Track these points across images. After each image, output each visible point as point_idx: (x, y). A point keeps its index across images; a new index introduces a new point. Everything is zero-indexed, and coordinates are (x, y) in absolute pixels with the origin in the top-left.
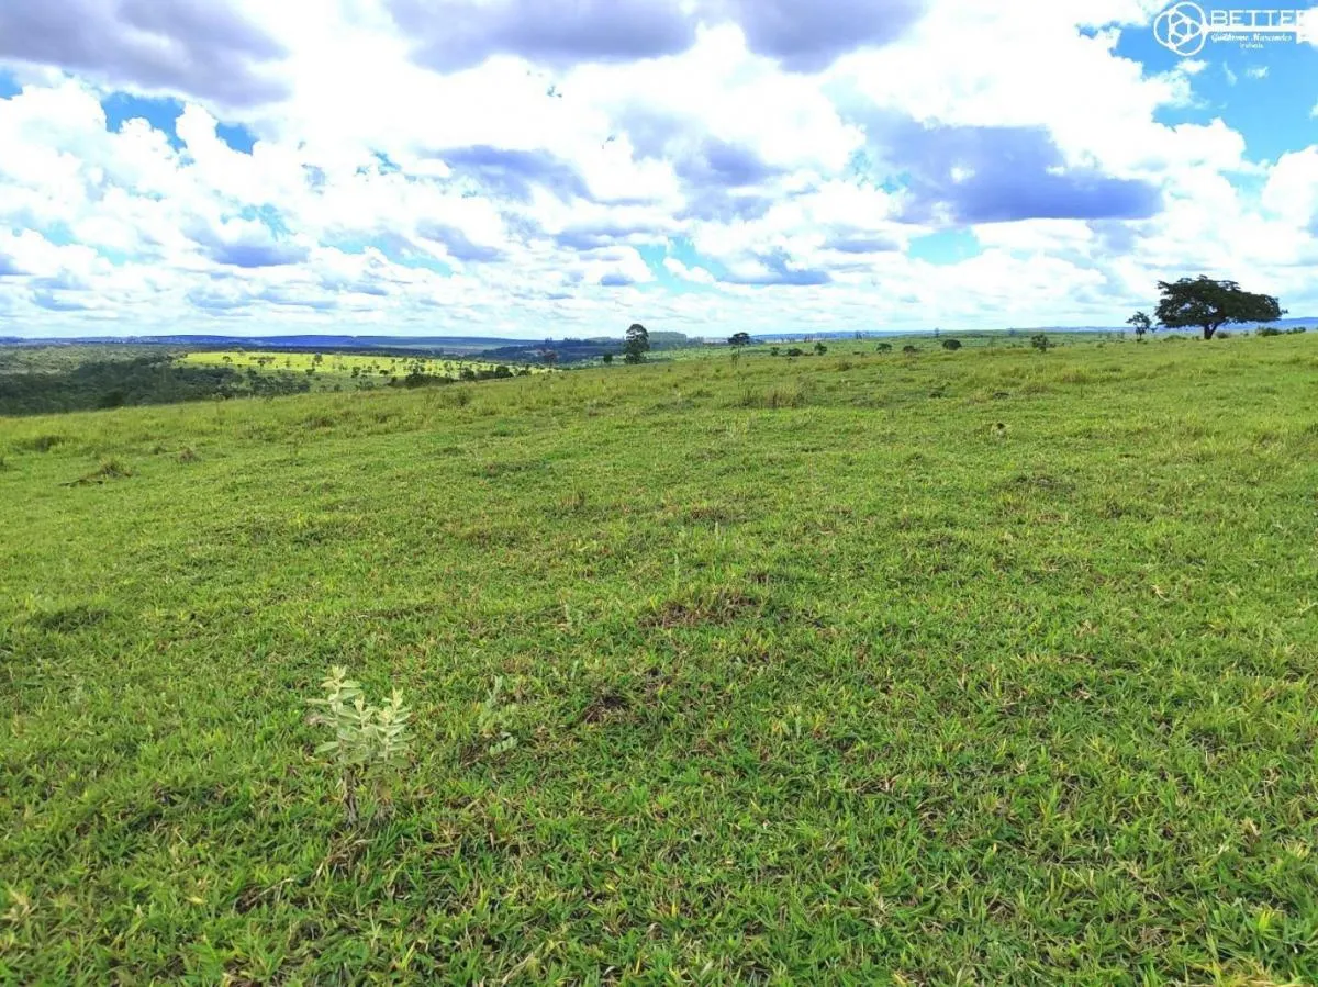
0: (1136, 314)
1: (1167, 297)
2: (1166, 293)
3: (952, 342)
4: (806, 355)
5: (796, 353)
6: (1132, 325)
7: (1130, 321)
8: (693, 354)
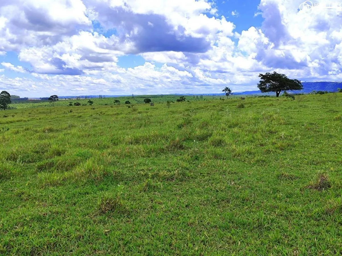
0: (225, 88)
1: (262, 80)
2: (261, 78)
3: (147, 100)
4: (83, 105)
5: (78, 104)
6: (224, 92)
7: (223, 91)
8: (25, 106)
